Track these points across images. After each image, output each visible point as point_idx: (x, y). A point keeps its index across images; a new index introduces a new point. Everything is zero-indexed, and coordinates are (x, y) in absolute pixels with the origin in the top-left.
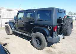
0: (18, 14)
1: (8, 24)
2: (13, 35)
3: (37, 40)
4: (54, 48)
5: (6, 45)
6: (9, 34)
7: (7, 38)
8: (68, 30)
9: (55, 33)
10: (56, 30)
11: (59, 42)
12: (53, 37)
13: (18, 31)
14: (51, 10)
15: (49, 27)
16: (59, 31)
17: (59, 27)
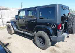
0: (19, 12)
1: (9, 24)
2: (15, 34)
3: (40, 39)
4: (58, 47)
6: (10, 33)
7: (9, 38)
8: (73, 28)
9: (60, 31)
10: (60, 28)
11: (64, 41)
12: (58, 36)
13: (20, 30)
15: (53, 25)
16: (63, 29)
17: (63, 24)
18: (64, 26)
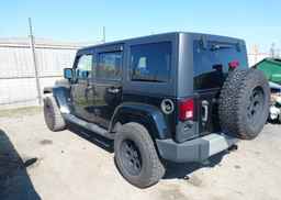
0: (78, 58)
3: (131, 150)
5: (35, 164)
13: (80, 118)
14: (170, 42)
16: (205, 119)
18: (206, 108)
